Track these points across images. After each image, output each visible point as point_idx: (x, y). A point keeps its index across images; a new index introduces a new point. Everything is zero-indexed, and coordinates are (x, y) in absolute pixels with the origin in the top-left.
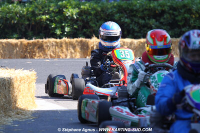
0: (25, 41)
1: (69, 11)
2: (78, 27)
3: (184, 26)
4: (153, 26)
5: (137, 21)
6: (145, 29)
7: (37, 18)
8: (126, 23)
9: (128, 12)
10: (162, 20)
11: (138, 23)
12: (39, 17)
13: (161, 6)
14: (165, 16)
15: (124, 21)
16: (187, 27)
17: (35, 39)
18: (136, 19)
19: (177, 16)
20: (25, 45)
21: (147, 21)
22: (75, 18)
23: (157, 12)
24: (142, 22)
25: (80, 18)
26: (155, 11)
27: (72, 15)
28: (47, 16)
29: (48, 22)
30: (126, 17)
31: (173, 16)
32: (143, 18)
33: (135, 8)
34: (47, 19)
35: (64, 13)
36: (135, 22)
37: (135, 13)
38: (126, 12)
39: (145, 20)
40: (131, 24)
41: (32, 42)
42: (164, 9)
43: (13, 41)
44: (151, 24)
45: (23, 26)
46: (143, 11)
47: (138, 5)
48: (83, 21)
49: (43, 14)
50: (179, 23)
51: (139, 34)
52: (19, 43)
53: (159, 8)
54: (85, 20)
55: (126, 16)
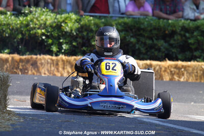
0: (17, 57)
1: (68, 26)
2: (77, 44)
3: (196, 49)
4: (162, 48)
5: (144, 41)
6: (153, 50)
7: (31, 32)
8: (132, 43)
9: (134, 30)
10: (172, 42)
11: (145, 44)
12: (34, 31)
13: (171, 26)
14: (176, 37)
15: (129, 41)
16: (200, 51)
17: (29, 55)
18: (143, 39)
19: (189, 38)
20: (16, 61)
21: (155, 42)
22: (75, 34)
23: (167, 32)
24: (149, 42)
25: (80, 35)
26: (165, 31)
27: (72, 30)
28: (43, 31)
29: (44, 37)
30: (131, 37)
31: (184, 38)
32: (151, 38)
33: (142, 27)
34: (43, 34)
35: (62, 27)
36: (142, 42)
37: (142, 32)
38: (131, 30)
39: (153, 41)
40: (138, 43)
41: (25, 58)
42: (174, 29)
43: (4, 56)
44: (159, 45)
45: (15, 40)
46: (151, 31)
47: (146, 23)
48: (83, 38)
49: (39, 28)
50: (191, 46)
51: (146, 56)
52: (10, 59)
53: (170, 28)
54: (86, 38)
55: (132, 35)
